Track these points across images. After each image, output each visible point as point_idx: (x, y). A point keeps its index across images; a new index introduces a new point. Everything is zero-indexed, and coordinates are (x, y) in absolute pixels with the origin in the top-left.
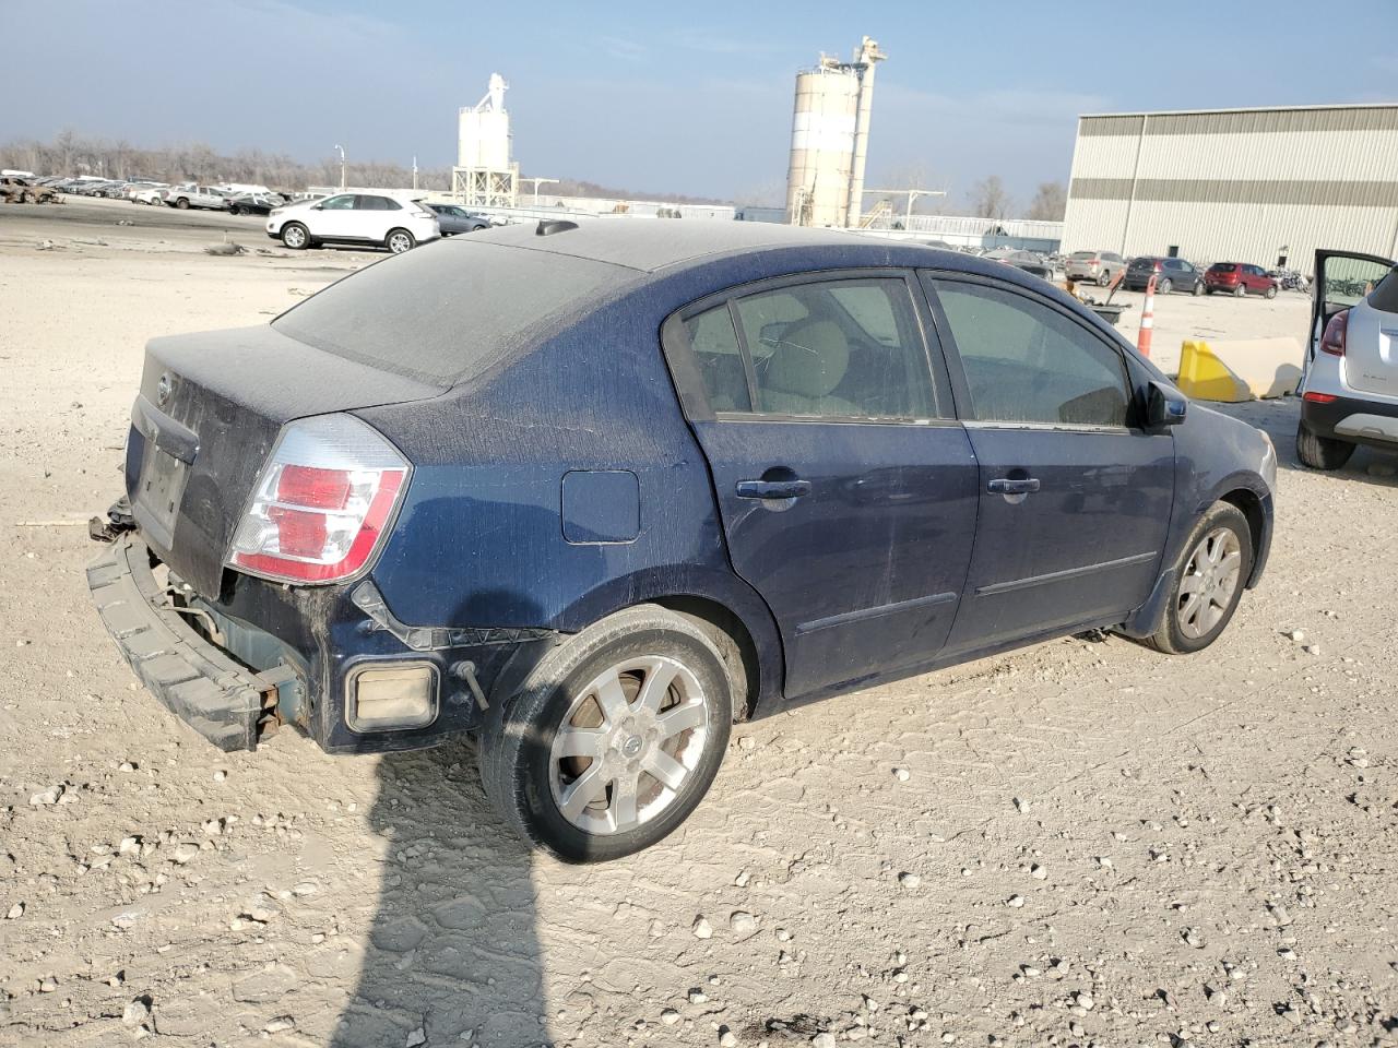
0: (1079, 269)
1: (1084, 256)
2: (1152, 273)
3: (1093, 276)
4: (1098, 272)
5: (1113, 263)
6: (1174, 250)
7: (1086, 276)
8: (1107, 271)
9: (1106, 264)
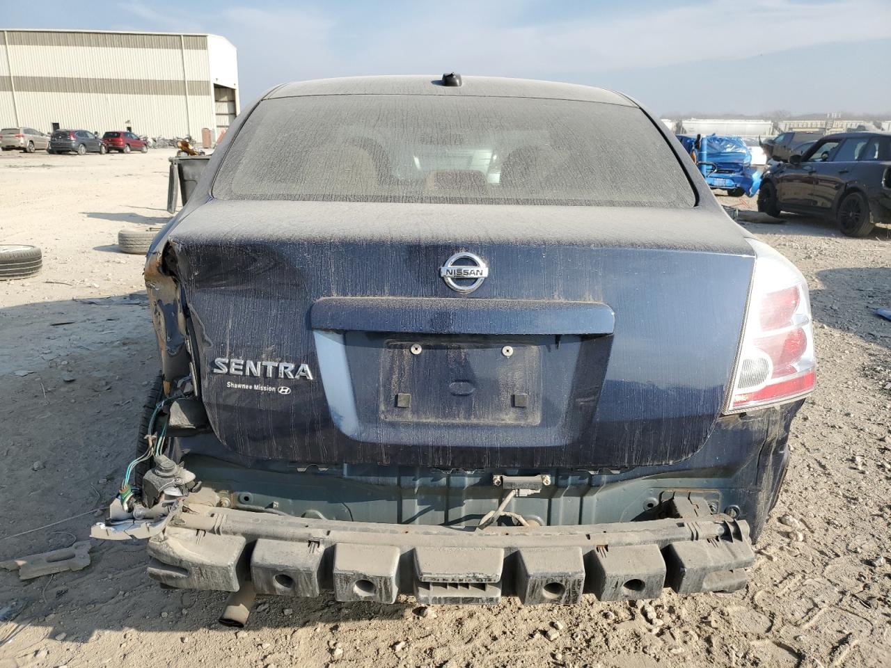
0: (10, 141)
1: (11, 131)
2: (70, 140)
3: (22, 146)
4: (25, 142)
5: (34, 136)
6: (56, 126)
7: (17, 146)
8: (31, 141)
9: (30, 136)
